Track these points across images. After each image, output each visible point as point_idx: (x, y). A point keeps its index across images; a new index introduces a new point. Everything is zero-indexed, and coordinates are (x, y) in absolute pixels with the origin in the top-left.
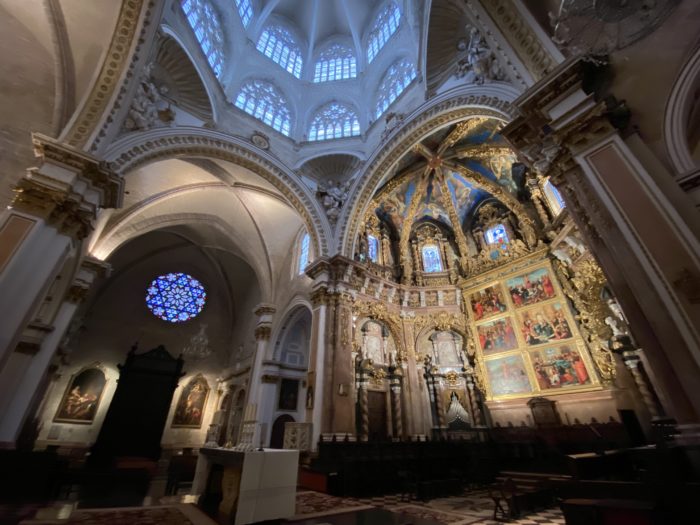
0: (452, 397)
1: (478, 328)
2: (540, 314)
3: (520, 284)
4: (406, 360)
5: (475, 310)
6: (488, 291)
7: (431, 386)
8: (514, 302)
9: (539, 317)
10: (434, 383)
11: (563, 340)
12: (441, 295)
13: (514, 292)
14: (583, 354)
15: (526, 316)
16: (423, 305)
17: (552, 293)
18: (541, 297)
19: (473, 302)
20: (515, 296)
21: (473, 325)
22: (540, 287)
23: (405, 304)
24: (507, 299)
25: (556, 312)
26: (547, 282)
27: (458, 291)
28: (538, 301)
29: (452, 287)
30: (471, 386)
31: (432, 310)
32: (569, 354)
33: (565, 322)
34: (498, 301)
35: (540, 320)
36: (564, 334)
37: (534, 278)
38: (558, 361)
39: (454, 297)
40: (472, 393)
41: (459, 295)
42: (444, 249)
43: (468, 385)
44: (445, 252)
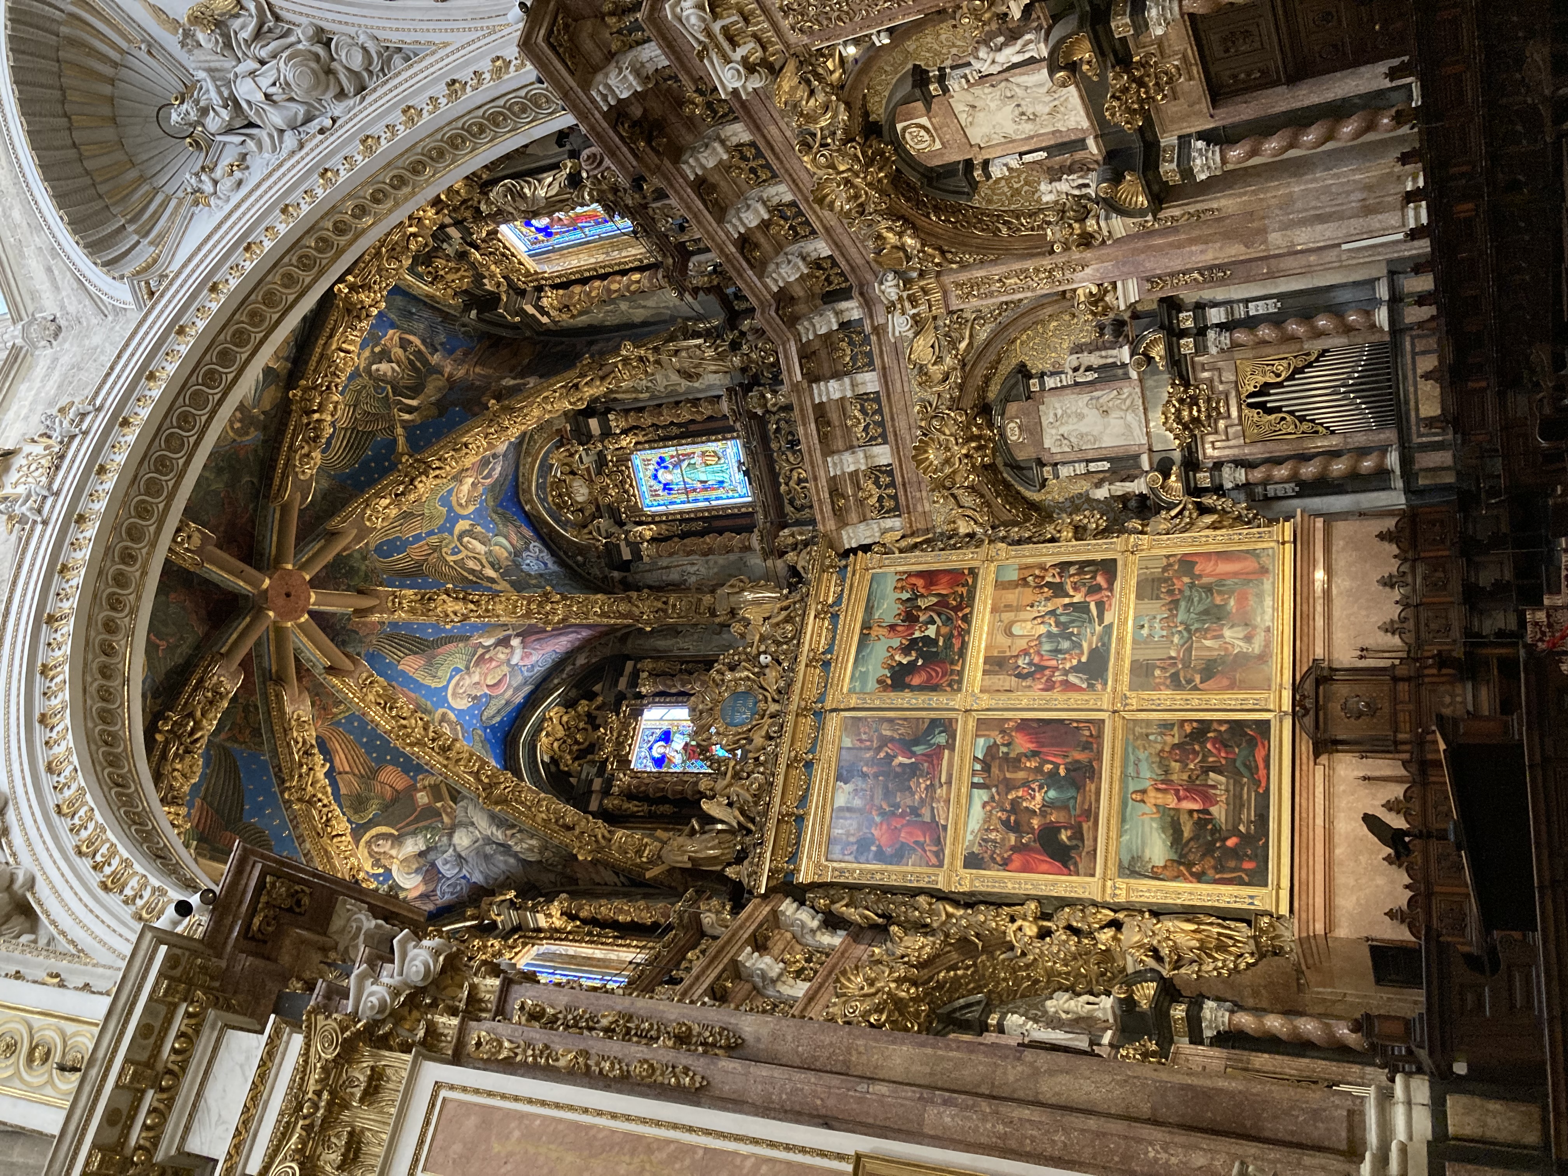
2: (1012, 623)
8: (935, 688)
9: (1016, 630)
11: (1117, 585)
15: (1000, 664)
18: (958, 608)
20: (916, 681)
21: (959, 874)
22: (922, 603)
25: (1024, 582)
26: (920, 582)
28: (966, 619)
30: (1215, 1017)
32: (1166, 580)
33: (1063, 566)
35: (1032, 630)
36: (1100, 580)
38: (1181, 616)
39: (798, 948)
40: (1246, 1020)
41: (806, 917)
42: (572, 917)
43: (1208, 1033)
44: (585, 922)
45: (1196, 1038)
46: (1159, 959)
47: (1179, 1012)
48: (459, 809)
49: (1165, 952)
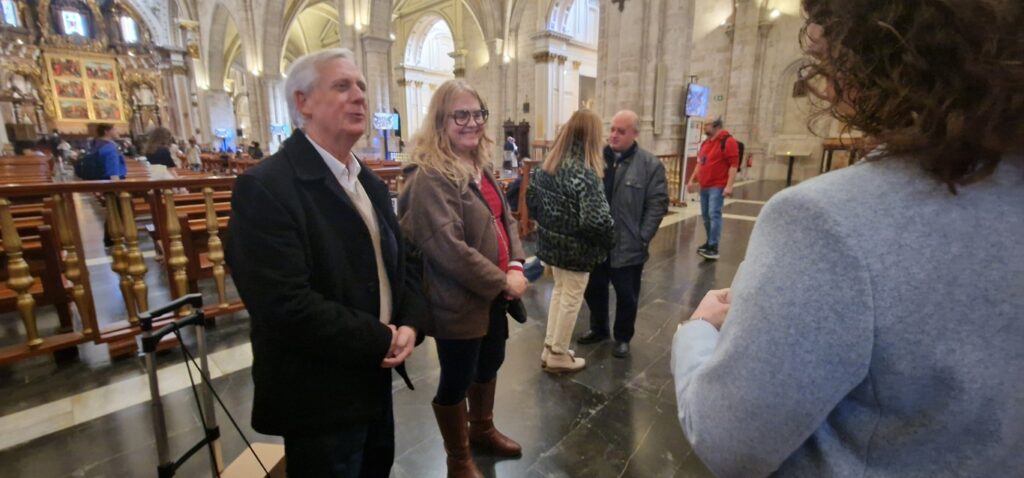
1: (56, 81)
2: (103, 86)
3: (94, 67)
5: (54, 69)
6: (68, 61)
8: (88, 75)
11: (112, 101)
13: (89, 69)
14: (121, 108)
15: (94, 84)
17: (112, 78)
19: (53, 64)
20: (89, 72)
21: (52, 78)
22: (106, 72)
24: (84, 72)
25: (111, 88)
26: (110, 71)
27: (39, 51)
28: (103, 79)
29: (34, 46)
30: (40, 111)
32: (114, 107)
33: (115, 93)
34: (75, 70)
35: (102, 89)
36: (114, 98)
37: (103, 67)
40: (40, 115)
41: (37, 53)
43: (37, 110)
44: (23, 12)
46: (46, 105)
47: (39, 107)
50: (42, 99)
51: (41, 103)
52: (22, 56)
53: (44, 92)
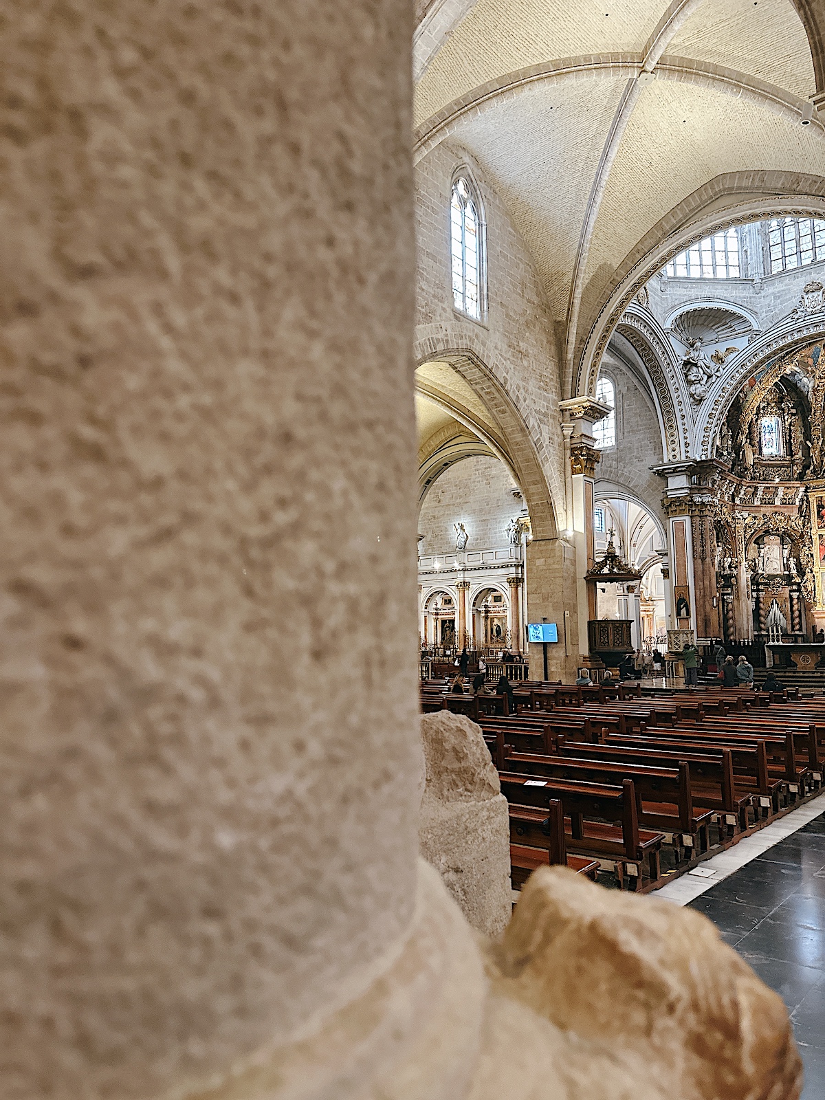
0: (772, 604)
1: (820, 537)
4: (735, 568)
5: (819, 516)
7: (755, 594)
10: (758, 590)
12: (781, 491)
16: (757, 503)
19: (819, 508)
21: (815, 533)
23: (737, 501)
27: (803, 489)
29: (797, 484)
30: (795, 595)
31: (768, 510)
39: (793, 494)
40: (795, 601)
41: (801, 494)
42: (790, 425)
43: (791, 593)
44: (790, 430)
45: (790, 591)
46: (804, 583)
47: (795, 587)
48: (811, 378)
49: (806, 584)
50: (801, 573)
51: (798, 580)
52: (778, 502)
53: (803, 560)
